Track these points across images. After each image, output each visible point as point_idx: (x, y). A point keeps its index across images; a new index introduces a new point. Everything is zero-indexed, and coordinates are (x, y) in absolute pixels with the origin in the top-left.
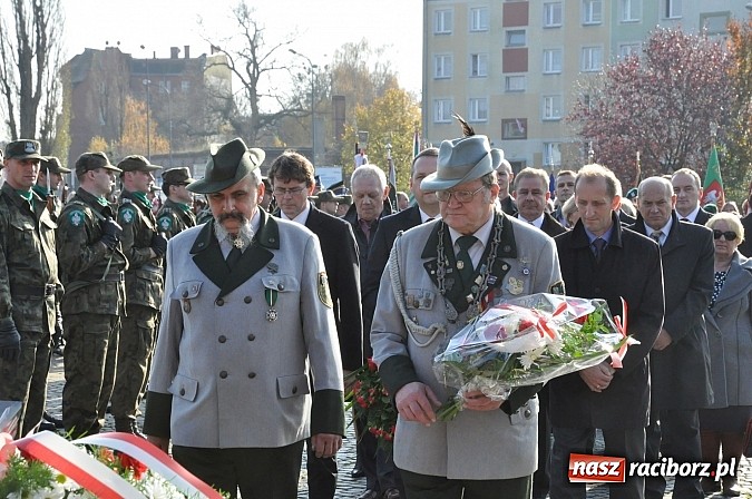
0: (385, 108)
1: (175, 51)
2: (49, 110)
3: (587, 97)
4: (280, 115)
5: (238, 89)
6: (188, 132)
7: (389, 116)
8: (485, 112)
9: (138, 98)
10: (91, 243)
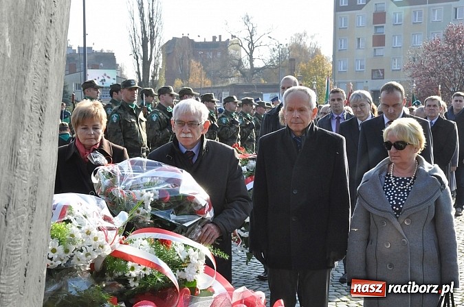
0: (314, 64)
1: (214, 38)
2: (156, 66)
3: (414, 58)
4: (264, 68)
5: (244, 56)
6: (220, 76)
7: (317, 68)
8: (363, 66)
9: (197, 60)
10: (161, 129)
